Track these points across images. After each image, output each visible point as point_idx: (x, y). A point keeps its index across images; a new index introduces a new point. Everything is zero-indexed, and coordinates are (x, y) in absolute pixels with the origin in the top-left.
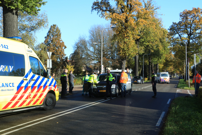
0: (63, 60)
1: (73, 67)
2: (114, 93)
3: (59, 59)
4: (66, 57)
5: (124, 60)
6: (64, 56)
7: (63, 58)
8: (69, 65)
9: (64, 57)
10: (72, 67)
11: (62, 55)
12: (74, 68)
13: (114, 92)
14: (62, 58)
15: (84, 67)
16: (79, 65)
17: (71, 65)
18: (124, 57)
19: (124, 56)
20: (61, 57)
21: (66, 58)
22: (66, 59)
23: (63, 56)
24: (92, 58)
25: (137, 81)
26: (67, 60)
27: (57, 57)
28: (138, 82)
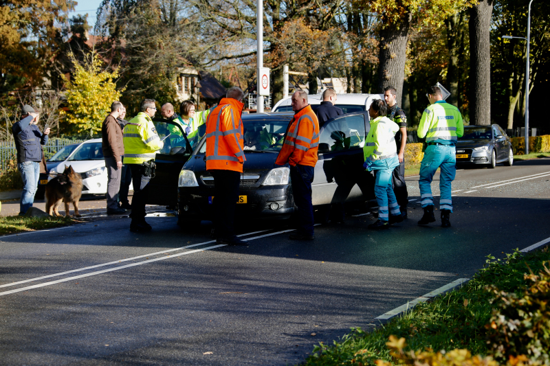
0: (57, 36)
1: (114, 80)
2: (283, 210)
3: (35, 31)
4: (76, 21)
5: (397, 33)
6: (61, 14)
7: (57, 25)
8: (87, 70)
9: (62, 20)
10: (107, 80)
11: (48, 9)
12: (119, 83)
13: (284, 202)
14: (51, 24)
15: (187, 76)
16: (156, 68)
17: (104, 66)
18: (397, 16)
19: (394, 11)
20: (44, 20)
21: (79, 26)
22: (74, 29)
23: (55, 10)
24: (224, 27)
25: (469, 152)
26: (82, 35)
27: (21, 17)
28: (476, 159)
